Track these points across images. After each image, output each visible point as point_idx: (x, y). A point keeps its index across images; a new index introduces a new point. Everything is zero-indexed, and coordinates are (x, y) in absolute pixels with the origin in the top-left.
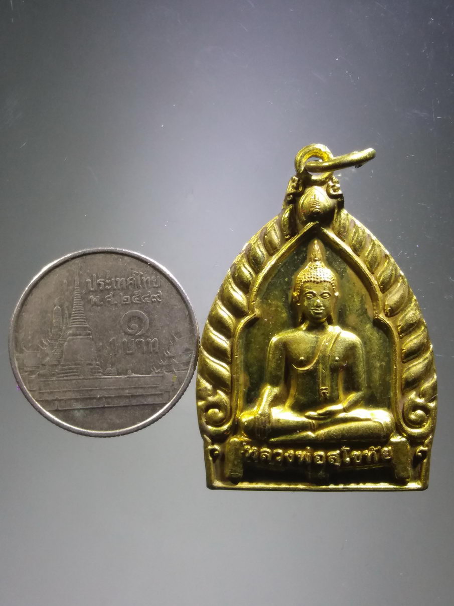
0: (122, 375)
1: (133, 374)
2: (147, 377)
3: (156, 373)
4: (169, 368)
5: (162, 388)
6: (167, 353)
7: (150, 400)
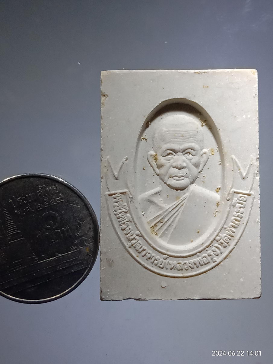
0: (51, 258)
1: (59, 254)
2: (69, 254)
3: (75, 249)
4: (82, 244)
5: (81, 258)
6: (78, 234)
7: (76, 269)
